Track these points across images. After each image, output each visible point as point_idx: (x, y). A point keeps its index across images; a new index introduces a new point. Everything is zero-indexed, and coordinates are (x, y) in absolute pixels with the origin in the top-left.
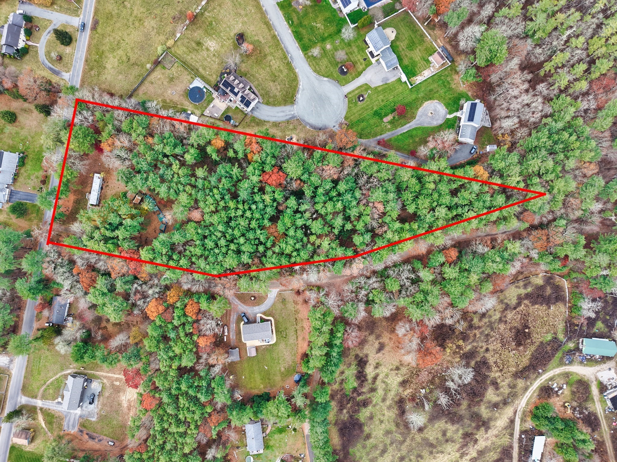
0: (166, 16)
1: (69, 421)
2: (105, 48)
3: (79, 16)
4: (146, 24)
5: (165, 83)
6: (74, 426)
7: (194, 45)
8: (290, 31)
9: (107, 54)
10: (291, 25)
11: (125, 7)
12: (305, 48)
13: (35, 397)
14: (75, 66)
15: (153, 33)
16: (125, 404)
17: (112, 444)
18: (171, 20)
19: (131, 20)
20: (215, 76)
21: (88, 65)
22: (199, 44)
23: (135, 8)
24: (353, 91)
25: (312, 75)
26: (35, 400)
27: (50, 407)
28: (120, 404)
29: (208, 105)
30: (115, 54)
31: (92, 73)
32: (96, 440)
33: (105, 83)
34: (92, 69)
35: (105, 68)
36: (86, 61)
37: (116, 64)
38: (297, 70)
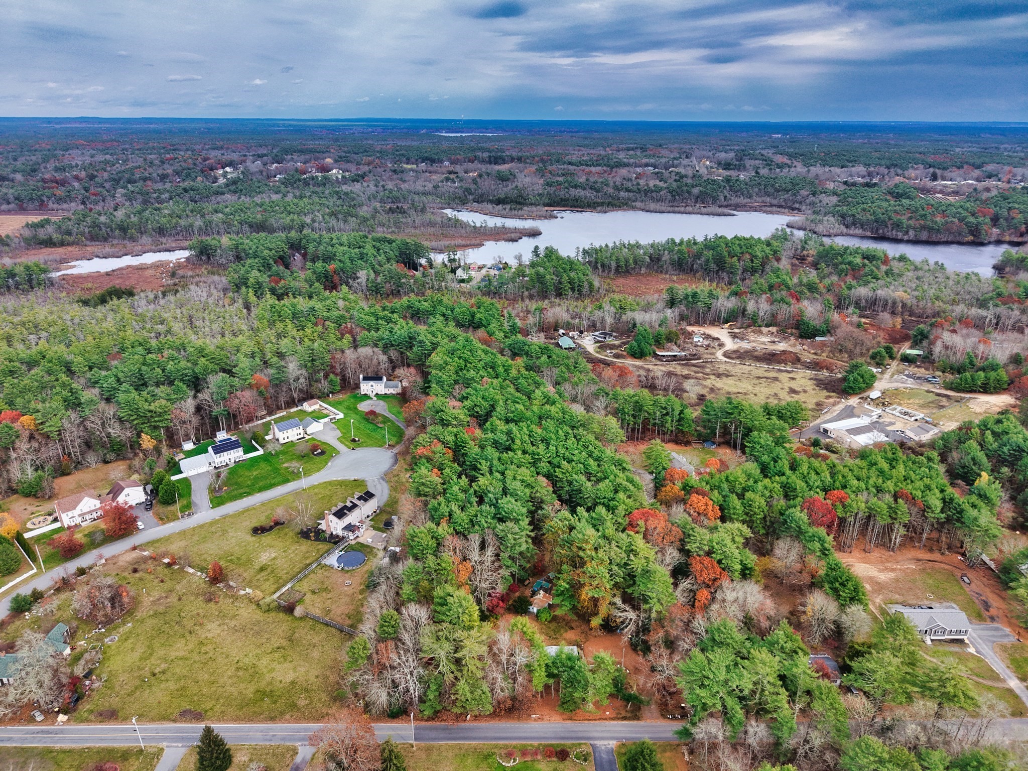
0: (200, 611)
1: (993, 636)
2: (249, 691)
3: (162, 749)
4: (210, 635)
5: (329, 596)
6: (997, 629)
7: (264, 573)
8: (258, 495)
9: (262, 685)
10: (249, 494)
11: (164, 672)
12: (287, 481)
13: (1010, 691)
14: (284, 739)
15: (232, 623)
16: (892, 575)
17: (965, 579)
18: (212, 605)
19: (197, 658)
20: (320, 546)
21: (282, 713)
22: (262, 569)
23: (173, 654)
24: (346, 446)
25: (322, 472)
26: (1018, 691)
27: (1003, 666)
28: (897, 580)
29: (367, 546)
30: (265, 670)
31: (302, 703)
32: (983, 598)
33: (326, 678)
34: (294, 706)
35: (293, 683)
36: (272, 719)
37: (286, 665)
38: (316, 483)
